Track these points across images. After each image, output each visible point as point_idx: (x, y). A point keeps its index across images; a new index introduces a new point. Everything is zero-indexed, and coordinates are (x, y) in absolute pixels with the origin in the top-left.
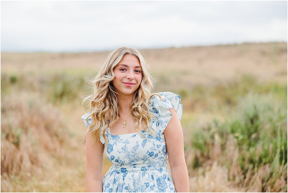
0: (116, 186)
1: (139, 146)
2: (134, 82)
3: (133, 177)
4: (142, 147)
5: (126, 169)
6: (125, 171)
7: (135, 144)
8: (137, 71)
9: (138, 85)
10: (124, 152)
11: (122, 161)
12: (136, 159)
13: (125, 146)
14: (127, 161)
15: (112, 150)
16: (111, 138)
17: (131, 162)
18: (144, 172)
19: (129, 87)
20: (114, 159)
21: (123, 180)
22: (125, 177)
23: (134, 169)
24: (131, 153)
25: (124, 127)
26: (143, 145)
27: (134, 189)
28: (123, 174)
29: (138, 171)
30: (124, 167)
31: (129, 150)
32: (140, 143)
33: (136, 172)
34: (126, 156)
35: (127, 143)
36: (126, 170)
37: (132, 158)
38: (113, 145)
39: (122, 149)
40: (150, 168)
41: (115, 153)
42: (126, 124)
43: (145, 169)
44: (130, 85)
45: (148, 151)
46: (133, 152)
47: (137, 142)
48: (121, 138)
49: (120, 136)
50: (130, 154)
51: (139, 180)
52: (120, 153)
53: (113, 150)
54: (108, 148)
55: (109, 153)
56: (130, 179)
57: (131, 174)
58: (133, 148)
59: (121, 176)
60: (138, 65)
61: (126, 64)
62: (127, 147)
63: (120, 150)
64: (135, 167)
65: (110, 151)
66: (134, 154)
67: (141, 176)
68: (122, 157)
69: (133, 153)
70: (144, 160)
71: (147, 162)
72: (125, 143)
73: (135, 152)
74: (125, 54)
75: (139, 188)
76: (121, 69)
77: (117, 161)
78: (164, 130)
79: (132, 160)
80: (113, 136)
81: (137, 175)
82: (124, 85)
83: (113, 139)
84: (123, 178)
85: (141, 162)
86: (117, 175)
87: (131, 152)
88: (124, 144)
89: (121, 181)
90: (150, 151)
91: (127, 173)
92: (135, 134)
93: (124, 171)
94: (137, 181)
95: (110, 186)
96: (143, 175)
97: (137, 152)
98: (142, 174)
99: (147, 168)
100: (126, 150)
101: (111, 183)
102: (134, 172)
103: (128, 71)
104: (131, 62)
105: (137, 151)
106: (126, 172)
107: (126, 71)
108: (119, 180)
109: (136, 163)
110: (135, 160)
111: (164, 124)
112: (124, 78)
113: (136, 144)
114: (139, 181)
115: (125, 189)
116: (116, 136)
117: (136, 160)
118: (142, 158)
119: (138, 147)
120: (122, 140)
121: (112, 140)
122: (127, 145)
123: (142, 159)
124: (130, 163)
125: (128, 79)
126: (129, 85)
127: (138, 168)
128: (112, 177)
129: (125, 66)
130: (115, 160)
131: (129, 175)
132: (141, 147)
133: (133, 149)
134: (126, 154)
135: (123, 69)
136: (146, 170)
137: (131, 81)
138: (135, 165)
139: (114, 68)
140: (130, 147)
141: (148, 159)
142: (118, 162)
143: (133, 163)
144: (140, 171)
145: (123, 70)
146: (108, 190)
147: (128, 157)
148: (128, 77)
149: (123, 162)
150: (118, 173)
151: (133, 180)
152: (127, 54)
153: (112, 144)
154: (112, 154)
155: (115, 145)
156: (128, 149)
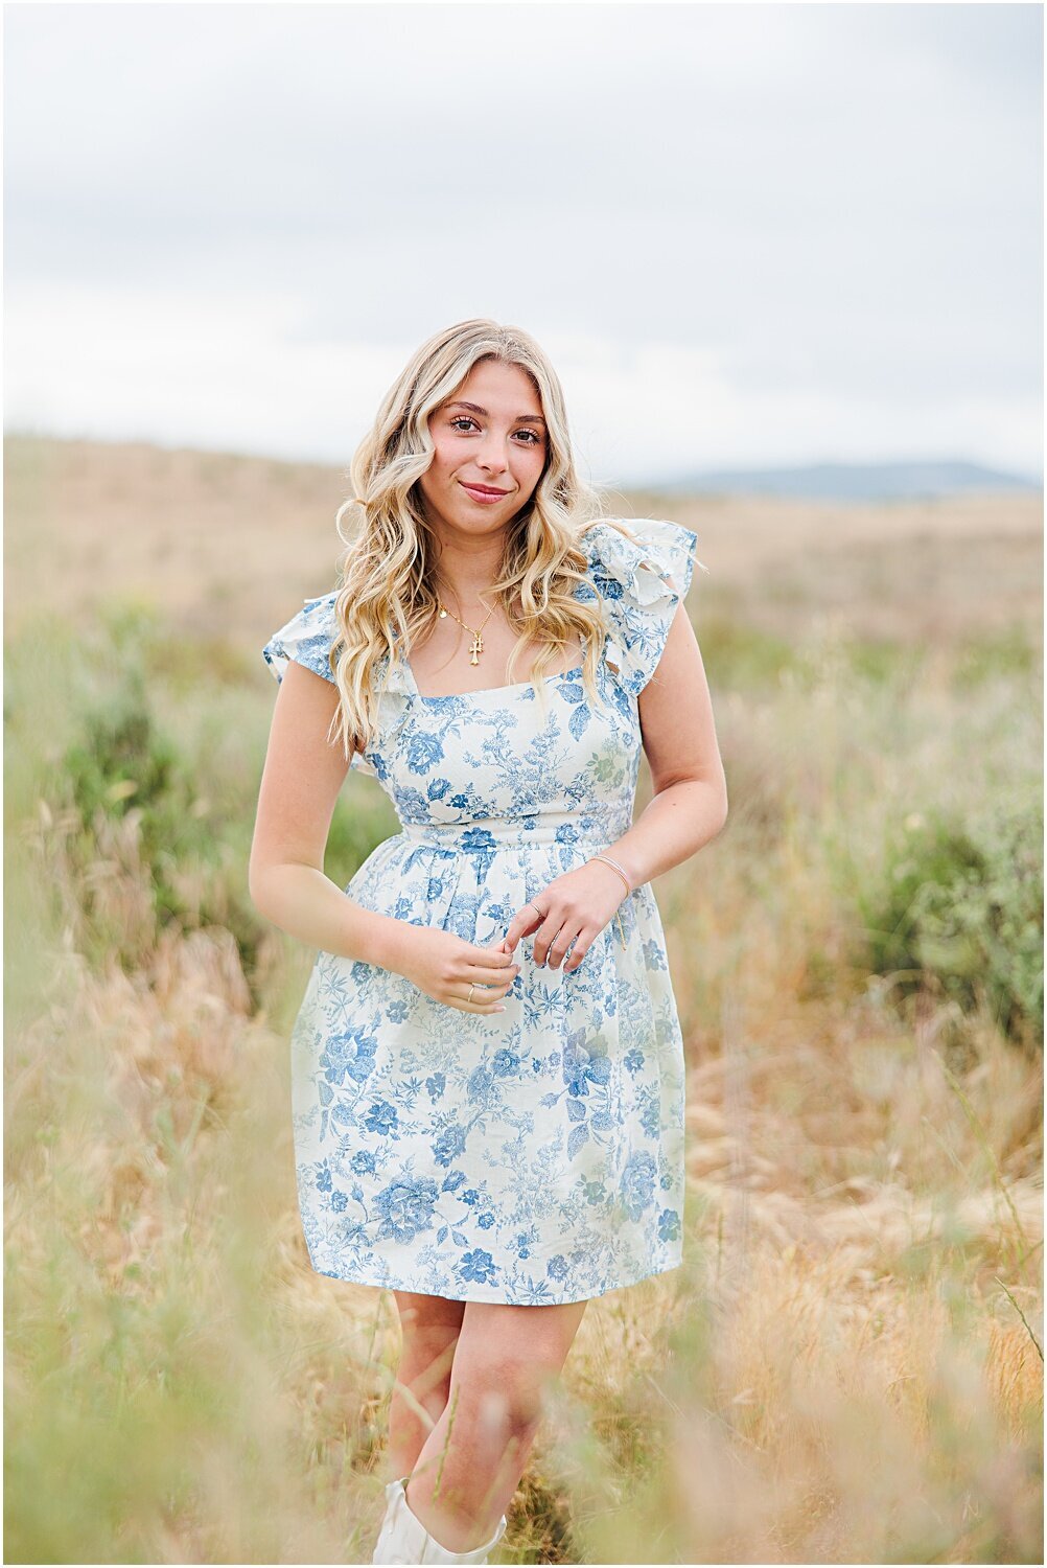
0: (439, 910)
1: (557, 734)
2: (505, 482)
3: (524, 869)
4: (571, 737)
5: (489, 834)
6: (486, 846)
7: (543, 729)
8: (522, 438)
9: (522, 497)
10: (493, 760)
11: (484, 803)
12: (544, 792)
13: (499, 736)
14: (505, 799)
15: (437, 755)
16: (427, 709)
17: (522, 803)
18: (567, 846)
19: (483, 504)
20: (447, 798)
21: (479, 883)
22: (488, 866)
23: (527, 835)
24: (526, 766)
25: (476, 662)
26: (576, 731)
28: (473, 858)
29: (541, 842)
30: (483, 826)
31: (517, 754)
32: (563, 723)
33: (534, 846)
34: (504, 779)
35: (507, 725)
36: (489, 840)
37: (528, 786)
38: (442, 733)
39: (486, 748)
40: (589, 832)
41: (453, 769)
42: (478, 650)
43: (570, 834)
44: (487, 495)
45: (595, 756)
46: (532, 758)
47: (552, 719)
48: (473, 708)
49: (467, 700)
50: (519, 768)
51: (547, 876)
52: (476, 765)
53: (443, 756)
54: (417, 750)
55: (421, 770)
56: (513, 877)
57: (515, 855)
58: (533, 743)
59: (464, 868)
60: (532, 411)
61: (478, 404)
62: (506, 739)
63: (478, 756)
64: (532, 824)
65: (426, 760)
66: (537, 767)
68: (486, 784)
69: (534, 763)
70: (573, 795)
71: (582, 805)
72: (498, 725)
73: (541, 759)
74: (479, 359)
76: (458, 419)
78: (656, 666)
79: (527, 794)
80: (433, 702)
81: (538, 859)
82: (465, 495)
83: (435, 713)
84: (475, 872)
85: (560, 803)
86: (444, 865)
87: (524, 761)
88: (493, 730)
89: (467, 886)
90: (603, 756)
91: (494, 854)
93: (478, 843)
94: (540, 883)
95: (413, 908)
96: (566, 858)
97: (552, 758)
98: (560, 855)
99: (579, 830)
100: (503, 752)
101: (419, 897)
102: (526, 846)
103: (484, 432)
104: (501, 395)
105: (550, 754)
106: (490, 849)
107: (478, 433)
108: (454, 883)
109: (541, 807)
110: (537, 795)
111: (654, 642)
112: (464, 464)
113: (548, 725)
114: (549, 883)
115: (490, 916)
116: (447, 699)
117: (544, 794)
118: (568, 784)
119: (554, 739)
120: (478, 714)
121: (431, 716)
122: (507, 732)
123: (568, 791)
124: (516, 810)
125: (480, 471)
126: (485, 493)
127: (545, 831)
128: (419, 874)
129: (476, 409)
130: (453, 800)
131: (504, 860)
132: (566, 738)
133: (533, 749)
134: (502, 771)
135: (465, 421)
136: (576, 839)
137: (493, 478)
138: (532, 819)
139: (431, 416)
140: (519, 742)
141: (588, 793)
142: (461, 806)
143: (528, 810)
144: (549, 845)
145: (465, 425)
147: (512, 784)
148: (483, 463)
149: (486, 806)
150: (448, 855)
151: (524, 881)
152: (487, 357)
153: (435, 731)
154: (436, 772)
155: (449, 735)
156: (510, 749)
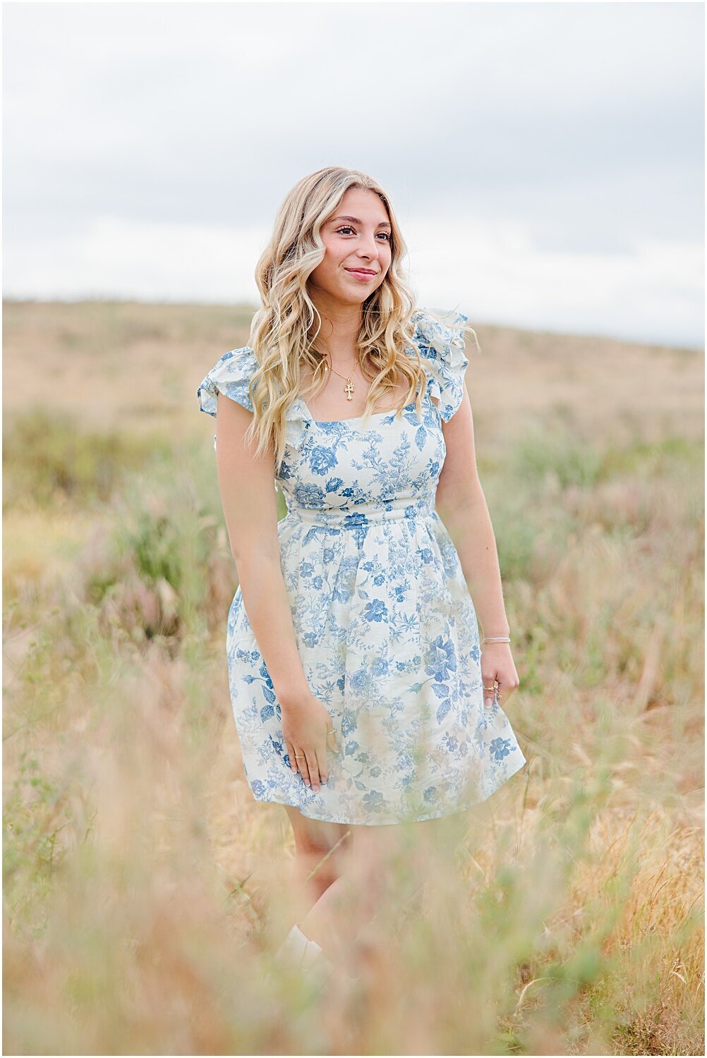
0: (333, 570)
1: (408, 447)
2: (374, 266)
3: (387, 538)
4: (417, 448)
5: (364, 516)
6: (361, 524)
7: (399, 443)
8: (380, 237)
11: (364, 493)
12: (400, 485)
13: (372, 449)
16: (321, 430)
17: (386, 493)
18: (411, 520)
19: (363, 282)
20: (339, 491)
21: (359, 548)
23: (388, 514)
24: (390, 468)
25: (351, 398)
26: (420, 444)
27: (391, 568)
28: (353, 532)
29: (396, 519)
30: (360, 509)
32: (411, 439)
33: (392, 522)
34: (377, 477)
35: (377, 441)
36: (364, 520)
37: (391, 481)
38: (334, 447)
40: (421, 510)
41: (344, 471)
42: (352, 390)
43: (413, 512)
44: (366, 275)
45: (431, 460)
46: (394, 463)
47: (404, 437)
48: (351, 429)
49: (348, 424)
50: (386, 470)
51: (403, 543)
52: (359, 468)
53: (337, 463)
54: (318, 459)
55: (321, 472)
56: (381, 543)
57: (381, 528)
58: (394, 453)
59: (347, 540)
60: (385, 219)
61: (355, 216)
62: (377, 451)
63: (360, 462)
64: (391, 506)
65: (324, 465)
66: (397, 469)
67: (409, 533)
68: (366, 480)
69: (395, 466)
70: (415, 486)
72: (371, 441)
73: (400, 463)
74: (349, 187)
75: (405, 565)
76: (343, 227)
77: (348, 493)
80: (324, 425)
81: (397, 529)
82: (351, 277)
83: (327, 433)
84: (355, 542)
85: (408, 492)
86: (333, 539)
87: (389, 465)
88: (367, 445)
89: (351, 550)
91: (367, 529)
92: (391, 414)
93: (356, 522)
94: (399, 547)
95: (315, 569)
96: (413, 529)
97: (406, 463)
98: (408, 526)
99: (417, 509)
100: (377, 461)
101: (318, 562)
102: (387, 522)
103: (359, 235)
104: (367, 209)
105: (405, 460)
106: (364, 526)
107: (355, 236)
108: (342, 550)
109: (397, 494)
110: (396, 487)
111: (458, 388)
112: (349, 256)
113: (403, 441)
114: (403, 546)
115: (365, 569)
116: (333, 423)
117: (399, 487)
119: (407, 450)
120: (356, 434)
121: (324, 435)
122: (377, 446)
123: (413, 484)
124: (382, 497)
125: (359, 260)
126: (361, 274)
127: (398, 511)
128: (315, 546)
129: (354, 220)
130: (343, 491)
131: (374, 531)
132: (414, 449)
133: (395, 457)
134: (377, 472)
135: (346, 229)
136: (415, 515)
137: (369, 263)
138: (390, 504)
139: (322, 228)
140: (386, 452)
141: (425, 484)
142: (349, 495)
144: (402, 520)
145: (346, 231)
146: (312, 583)
147: (381, 481)
148: (362, 254)
150: (335, 532)
151: (387, 545)
152: (353, 185)
153: (329, 445)
154: (333, 473)
155: (339, 448)
156: (381, 456)
